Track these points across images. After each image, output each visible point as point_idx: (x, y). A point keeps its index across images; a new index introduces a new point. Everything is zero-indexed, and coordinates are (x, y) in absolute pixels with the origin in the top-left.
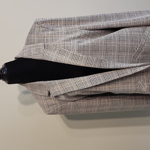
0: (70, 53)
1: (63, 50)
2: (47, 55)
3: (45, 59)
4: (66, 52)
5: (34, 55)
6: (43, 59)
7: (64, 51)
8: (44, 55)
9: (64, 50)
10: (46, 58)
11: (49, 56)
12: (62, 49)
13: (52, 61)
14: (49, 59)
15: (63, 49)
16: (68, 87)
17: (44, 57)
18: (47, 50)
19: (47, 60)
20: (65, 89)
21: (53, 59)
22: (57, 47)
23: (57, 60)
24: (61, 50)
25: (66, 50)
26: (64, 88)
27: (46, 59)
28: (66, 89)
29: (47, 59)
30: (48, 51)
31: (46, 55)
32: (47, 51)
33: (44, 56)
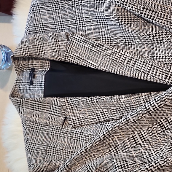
0: (110, 50)
1: (97, 45)
2: (73, 53)
3: (68, 60)
4: (104, 47)
5: (51, 53)
6: (66, 60)
7: (99, 46)
8: (68, 54)
9: (100, 43)
10: (71, 59)
11: (75, 54)
12: (96, 42)
13: (81, 64)
14: (75, 61)
15: (98, 43)
16: (102, 111)
17: (67, 58)
18: (71, 44)
19: (72, 62)
20: (96, 115)
21: (82, 60)
22: (87, 38)
23: (88, 63)
24: (95, 44)
25: (102, 44)
26: (95, 113)
27: (70, 61)
28: (98, 114)
29: (73, 60)
30: (74, 47)
31: (71, 53)
32: (72, 46)
33: (67, 56)
